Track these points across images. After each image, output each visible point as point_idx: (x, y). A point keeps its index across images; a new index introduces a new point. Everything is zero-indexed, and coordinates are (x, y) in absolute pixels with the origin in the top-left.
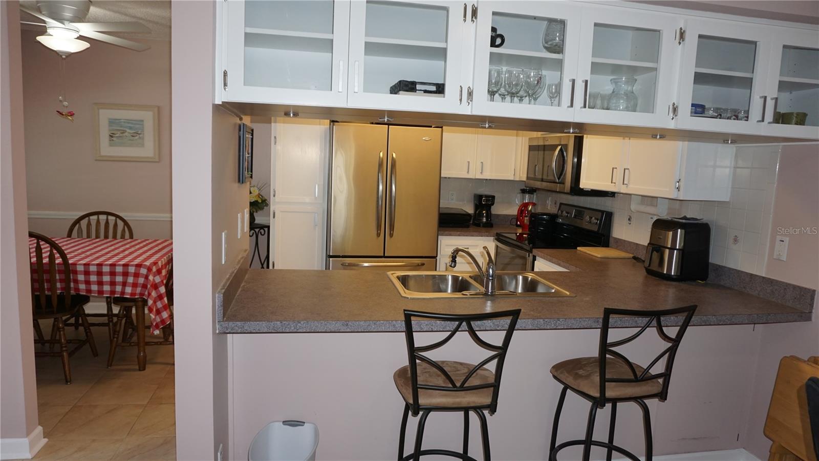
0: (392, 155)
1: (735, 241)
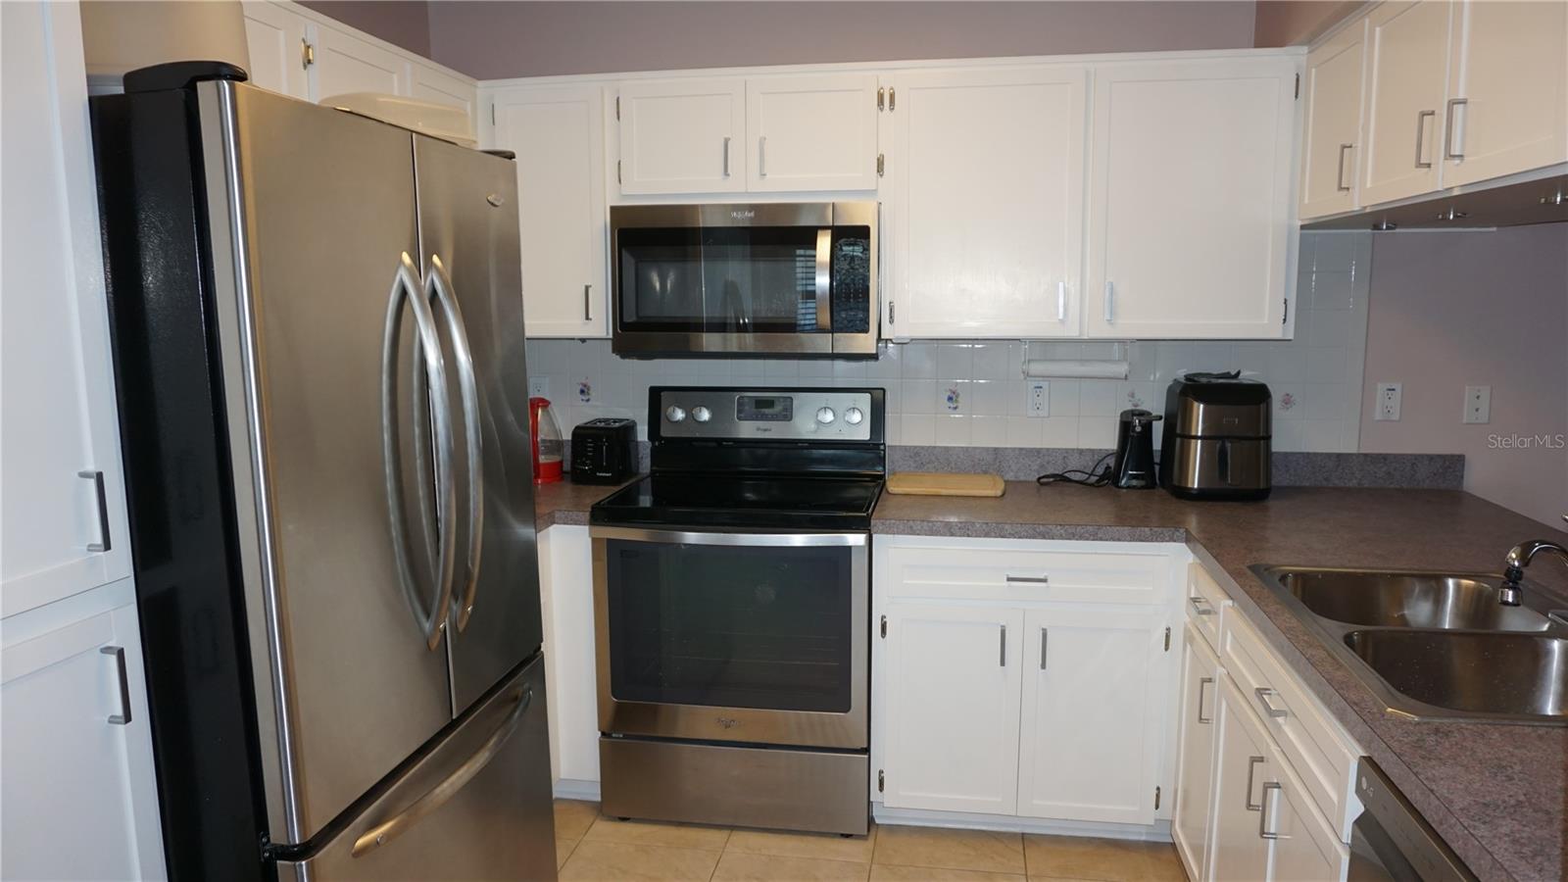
1: (1286, 403)
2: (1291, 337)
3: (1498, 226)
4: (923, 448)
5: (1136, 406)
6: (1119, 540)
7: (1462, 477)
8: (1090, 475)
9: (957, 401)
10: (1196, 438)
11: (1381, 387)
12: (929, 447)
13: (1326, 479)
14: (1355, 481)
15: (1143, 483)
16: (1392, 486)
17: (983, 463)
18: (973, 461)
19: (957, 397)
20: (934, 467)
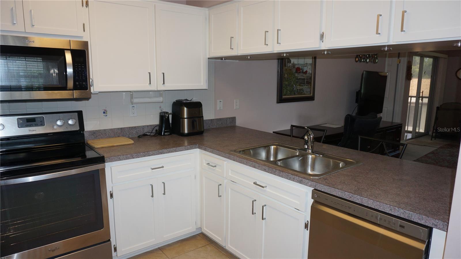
2: (207, 88)
3: (239, 60)
4: (96, 131)
5: (162, 110)
6: (182, 151)
7: (236, 122)
8: (151, 133)
9: (106, 113)
10: (185, 118)
11: (218, 101)
12: (98, 130)
13: (209, 126)
14: (215, 126)
15: (168, 133)
16: (223, 126)
17: (117, 133)
18: (114, 133)
19: (106, 112)
20: (101, 137)
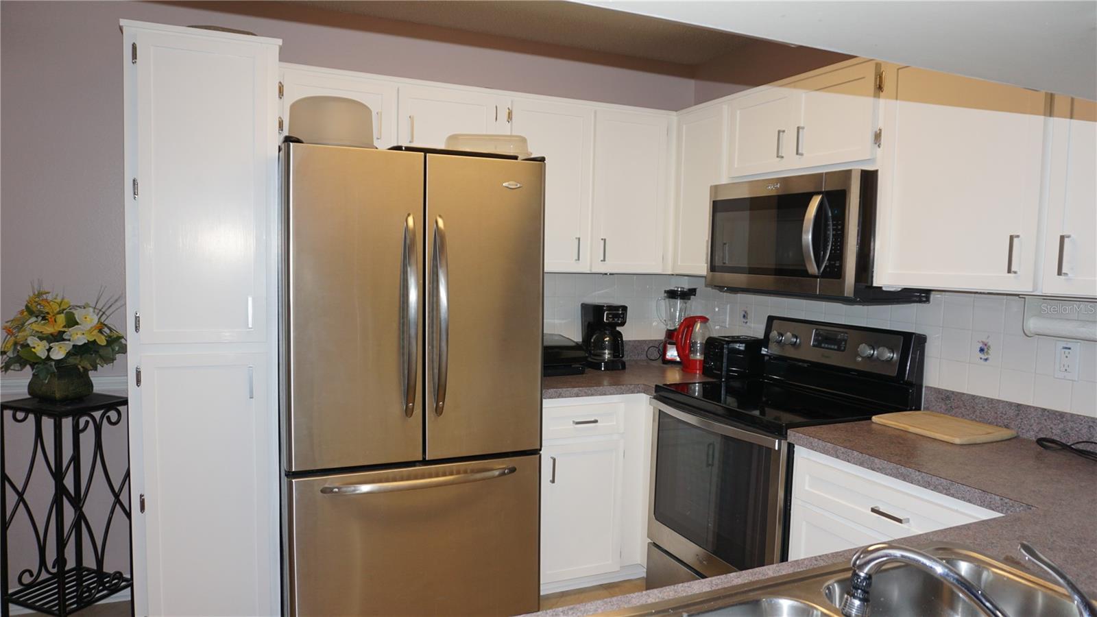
0: (437, 222)
4: (953, 392)
9: (988, 353)
17: (1005, 417)
18: (996, 413)
19: (988, 349)
20: (962, 413)
